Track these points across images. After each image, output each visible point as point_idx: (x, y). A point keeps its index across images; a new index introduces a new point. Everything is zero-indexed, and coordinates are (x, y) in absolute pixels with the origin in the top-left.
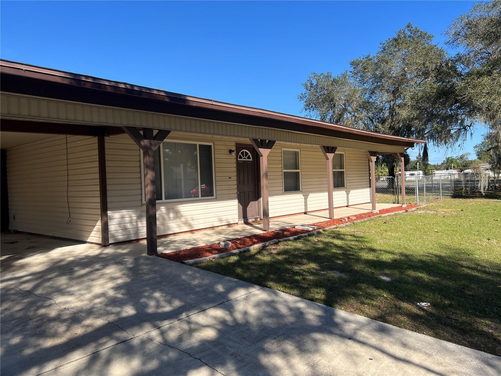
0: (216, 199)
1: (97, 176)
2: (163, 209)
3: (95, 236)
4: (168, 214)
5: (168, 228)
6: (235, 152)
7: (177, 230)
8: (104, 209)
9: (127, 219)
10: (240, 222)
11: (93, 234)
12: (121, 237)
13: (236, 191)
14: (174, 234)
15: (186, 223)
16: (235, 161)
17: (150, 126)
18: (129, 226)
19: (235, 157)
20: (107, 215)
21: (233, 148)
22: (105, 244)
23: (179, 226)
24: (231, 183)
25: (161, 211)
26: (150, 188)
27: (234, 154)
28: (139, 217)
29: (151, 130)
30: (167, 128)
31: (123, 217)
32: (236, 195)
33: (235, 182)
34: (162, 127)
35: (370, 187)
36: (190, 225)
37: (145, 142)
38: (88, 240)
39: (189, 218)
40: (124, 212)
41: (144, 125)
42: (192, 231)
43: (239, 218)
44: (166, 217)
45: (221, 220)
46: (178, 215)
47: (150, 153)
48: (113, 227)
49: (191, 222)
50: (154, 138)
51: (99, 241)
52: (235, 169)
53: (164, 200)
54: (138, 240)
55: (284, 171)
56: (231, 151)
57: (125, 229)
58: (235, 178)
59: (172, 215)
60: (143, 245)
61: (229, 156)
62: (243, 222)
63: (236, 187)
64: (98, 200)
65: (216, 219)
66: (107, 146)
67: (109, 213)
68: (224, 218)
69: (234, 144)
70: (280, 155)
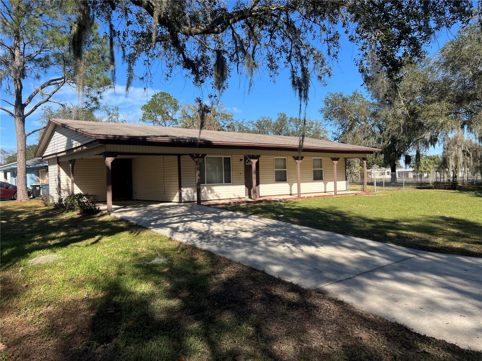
0: (233, 185)
1: (177, 173)
2: (205, 188)
3: (176, 199)
4: (208, 190)
5: (208, 197)
6: (243, 160)
7: (212, 199)
8: (180, 187)
9: (189, 192)
10: (246, 197)
11: (175, 198)
12: (186, 199)
13: (244, 181)
14: (211, 200)
15: (217, 196)
16: (243, 165)
17: (198, 153)
18: (190, 195)
19: (243, 163)
20: (181, 189)
21: (243, 158)
22: (180, 202)
23: (213, 197)
24: (241, 176)
25: (204, 189)
26: (198, 178)
27: (243, 162)
28: (194, 192)
29: (199, 155)
30: (205, 153)
31: (187, 191)
32: (244, 183)
33: (244, 176)
34: (203, 153)
35: (346, 180)
36: (219, 197)
37: (196, 159)
38: (173, 201)
39: (218, 193)
40: (189, 189)
41: (196, 153)
42: (219, 200)
43: (246, 195)
44: (207, 192)
45: (235, 195)
46: (212, 192)
47: (198, 164)
48: (183, 195)
49: (219, 195)
50: (200, 157)
51: (178, 201)
52: (244, 169)
53: (206, 184)
54: (194, 201)
55: (275, 170)
56: (241, 160)
57: (188, 196)
58: (244, 174)
59: (209, 191)
60: (196, 204)
61: (240, 163)
62: (248, 197)
63: (244, 178)
64: (178, 183)
65: (232, 195)
66: (181, 160)
67: (182, 189)
68: (236, 194)
69: (243, 156)
70: (273, 161)
